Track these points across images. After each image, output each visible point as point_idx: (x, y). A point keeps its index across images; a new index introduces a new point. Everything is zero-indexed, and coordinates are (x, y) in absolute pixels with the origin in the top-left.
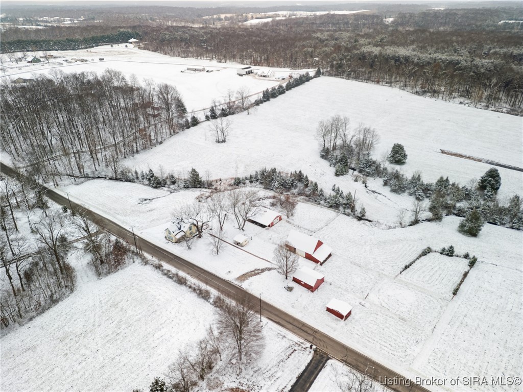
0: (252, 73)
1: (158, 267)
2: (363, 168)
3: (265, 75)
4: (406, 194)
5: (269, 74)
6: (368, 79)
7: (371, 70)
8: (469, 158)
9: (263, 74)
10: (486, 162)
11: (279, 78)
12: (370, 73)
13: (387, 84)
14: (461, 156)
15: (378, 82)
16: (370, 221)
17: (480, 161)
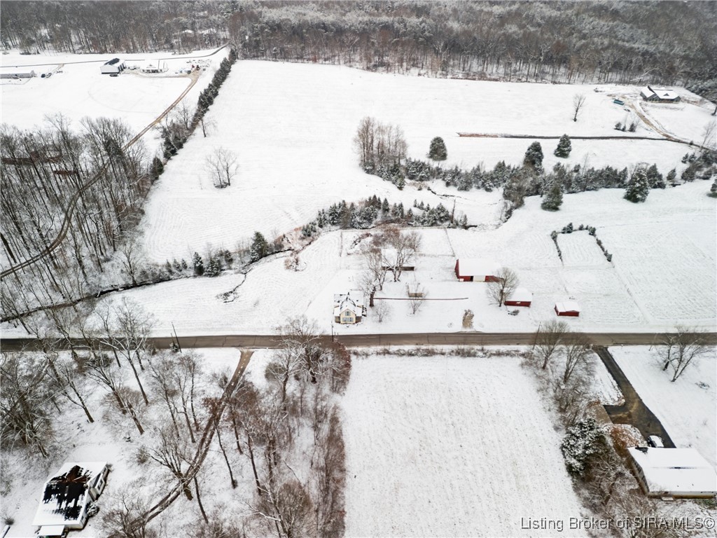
0: (124, 68)
1: (386, 352)
2: (415, 173)
3: (154, 69)
4: (474, 189)
5: (161, 67)
6: (300, 58)
7: (302, 45)
8: (485, 135)
9: (151, 69)
10: (502, 137)
11: (181, 72)
12: (303, 49)
13: (327, 62)
14: (477, 135)
15: (315, 60)
16: (476, 226)
17: (496, 136)
